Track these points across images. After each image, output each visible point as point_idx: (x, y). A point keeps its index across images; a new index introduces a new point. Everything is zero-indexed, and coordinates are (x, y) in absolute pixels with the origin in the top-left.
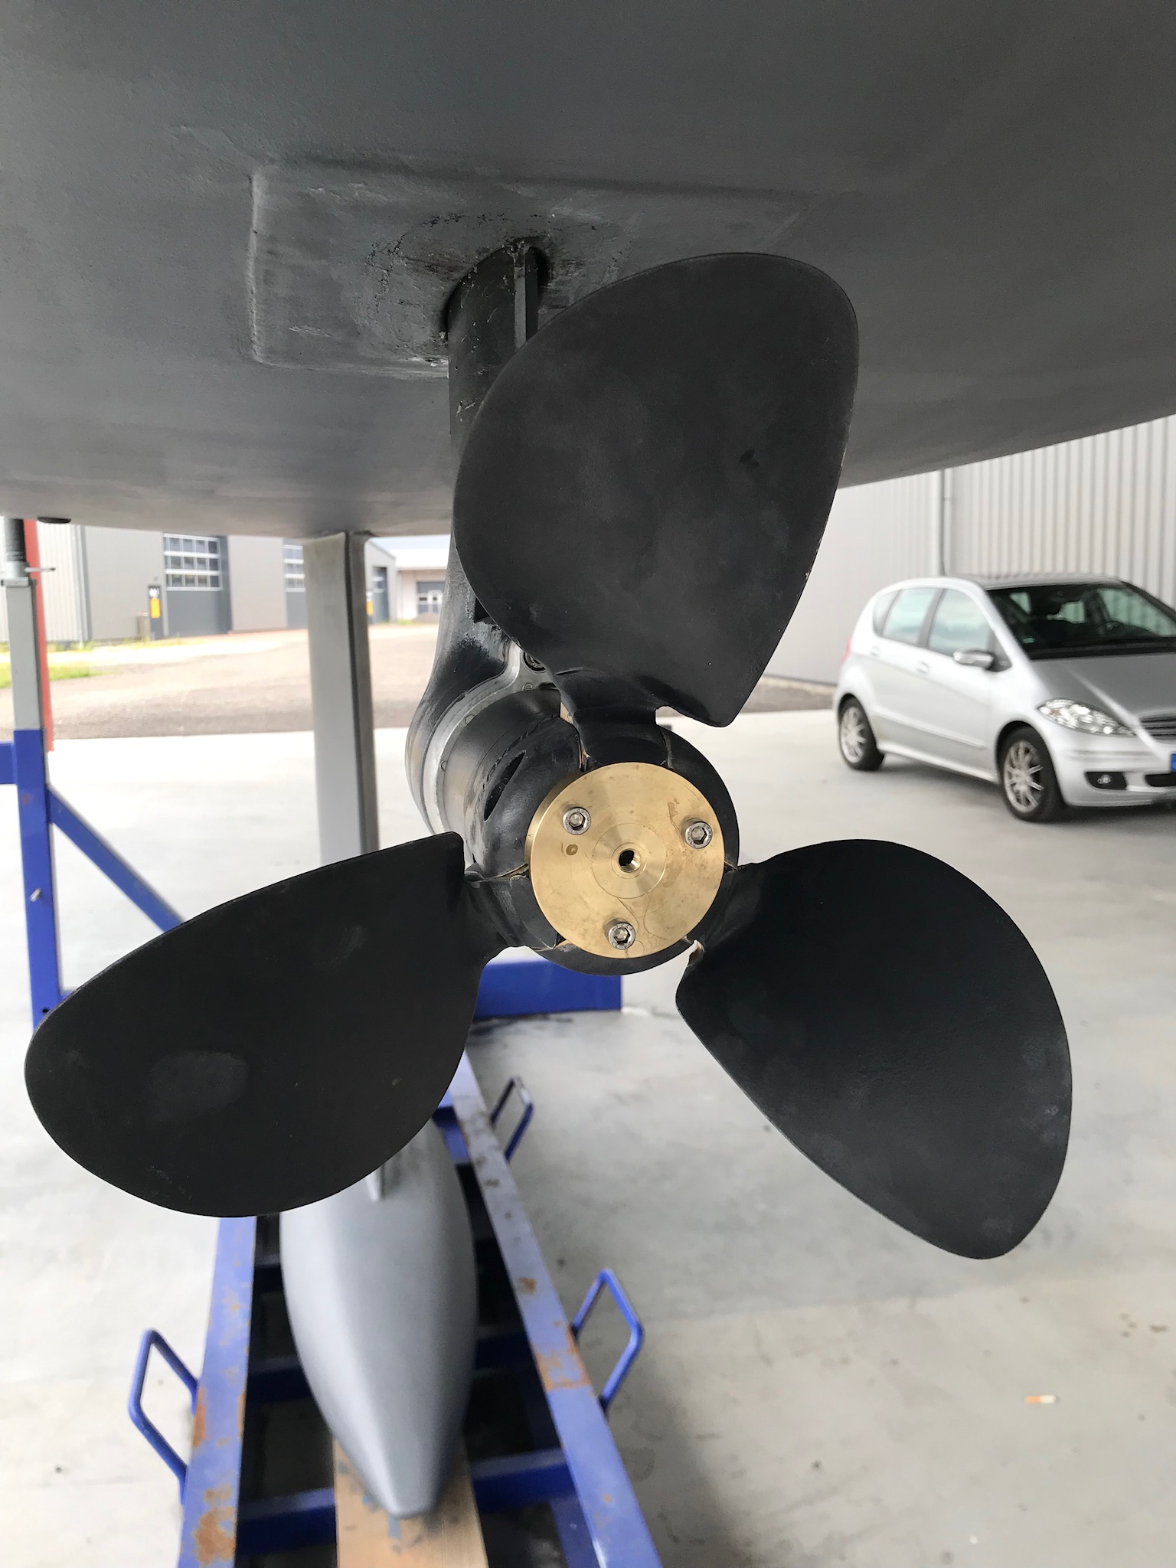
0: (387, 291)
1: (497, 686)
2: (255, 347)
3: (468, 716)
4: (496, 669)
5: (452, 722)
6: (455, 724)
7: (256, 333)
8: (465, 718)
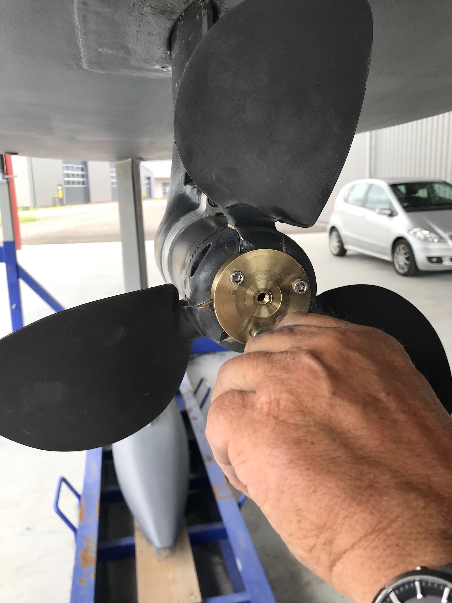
0: (142, 27)
1: (195, 215)
2: (83, 60)
3: (182, 229)
4: (194, 206)
5: (174, 232)
6: (176, 232)
7: (82, 52)
8: (181, 230)
